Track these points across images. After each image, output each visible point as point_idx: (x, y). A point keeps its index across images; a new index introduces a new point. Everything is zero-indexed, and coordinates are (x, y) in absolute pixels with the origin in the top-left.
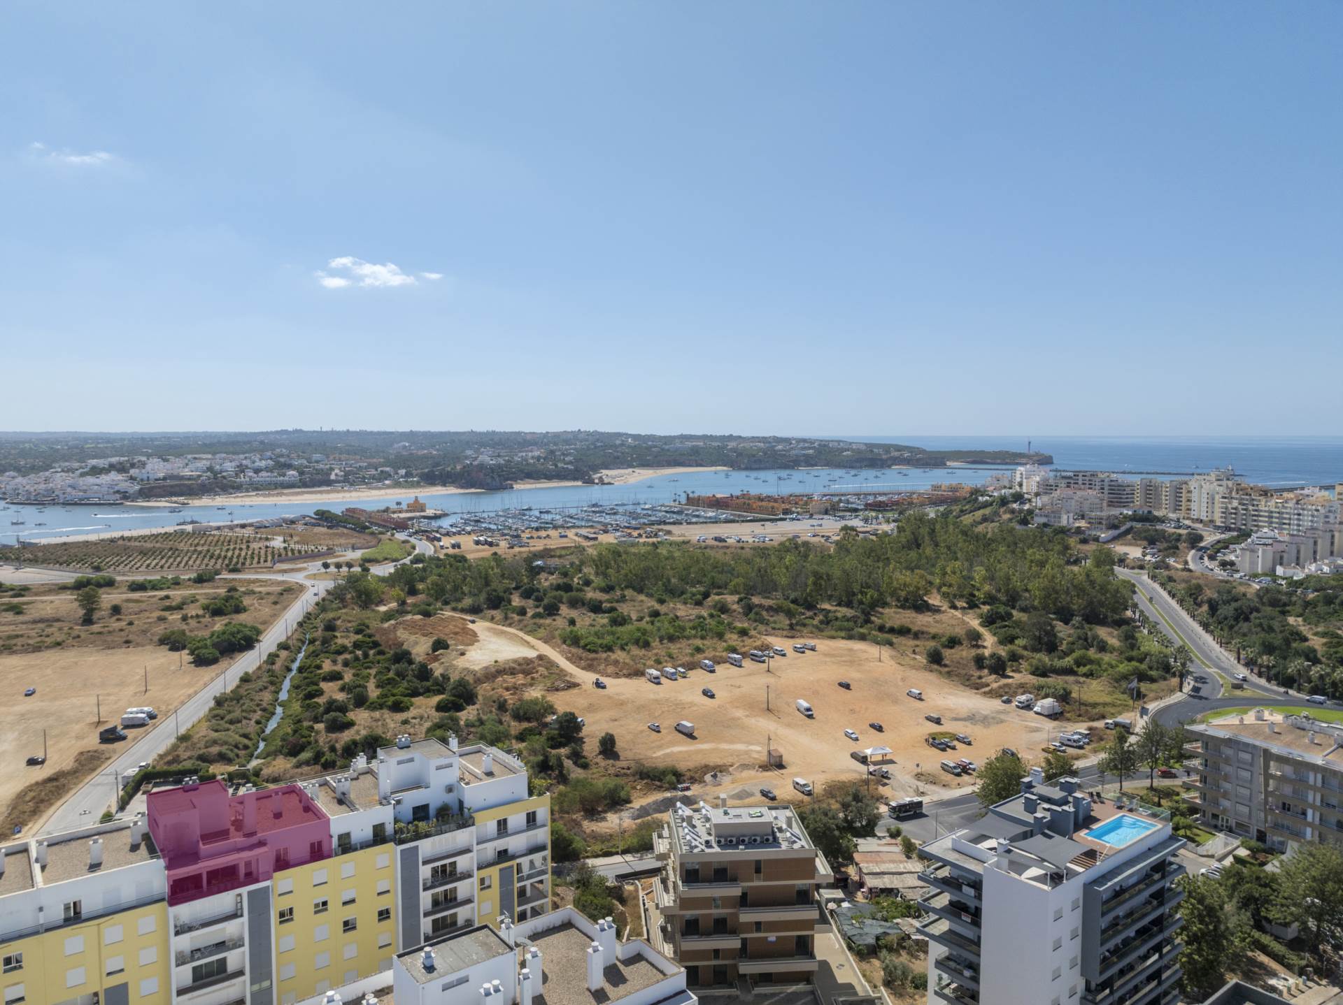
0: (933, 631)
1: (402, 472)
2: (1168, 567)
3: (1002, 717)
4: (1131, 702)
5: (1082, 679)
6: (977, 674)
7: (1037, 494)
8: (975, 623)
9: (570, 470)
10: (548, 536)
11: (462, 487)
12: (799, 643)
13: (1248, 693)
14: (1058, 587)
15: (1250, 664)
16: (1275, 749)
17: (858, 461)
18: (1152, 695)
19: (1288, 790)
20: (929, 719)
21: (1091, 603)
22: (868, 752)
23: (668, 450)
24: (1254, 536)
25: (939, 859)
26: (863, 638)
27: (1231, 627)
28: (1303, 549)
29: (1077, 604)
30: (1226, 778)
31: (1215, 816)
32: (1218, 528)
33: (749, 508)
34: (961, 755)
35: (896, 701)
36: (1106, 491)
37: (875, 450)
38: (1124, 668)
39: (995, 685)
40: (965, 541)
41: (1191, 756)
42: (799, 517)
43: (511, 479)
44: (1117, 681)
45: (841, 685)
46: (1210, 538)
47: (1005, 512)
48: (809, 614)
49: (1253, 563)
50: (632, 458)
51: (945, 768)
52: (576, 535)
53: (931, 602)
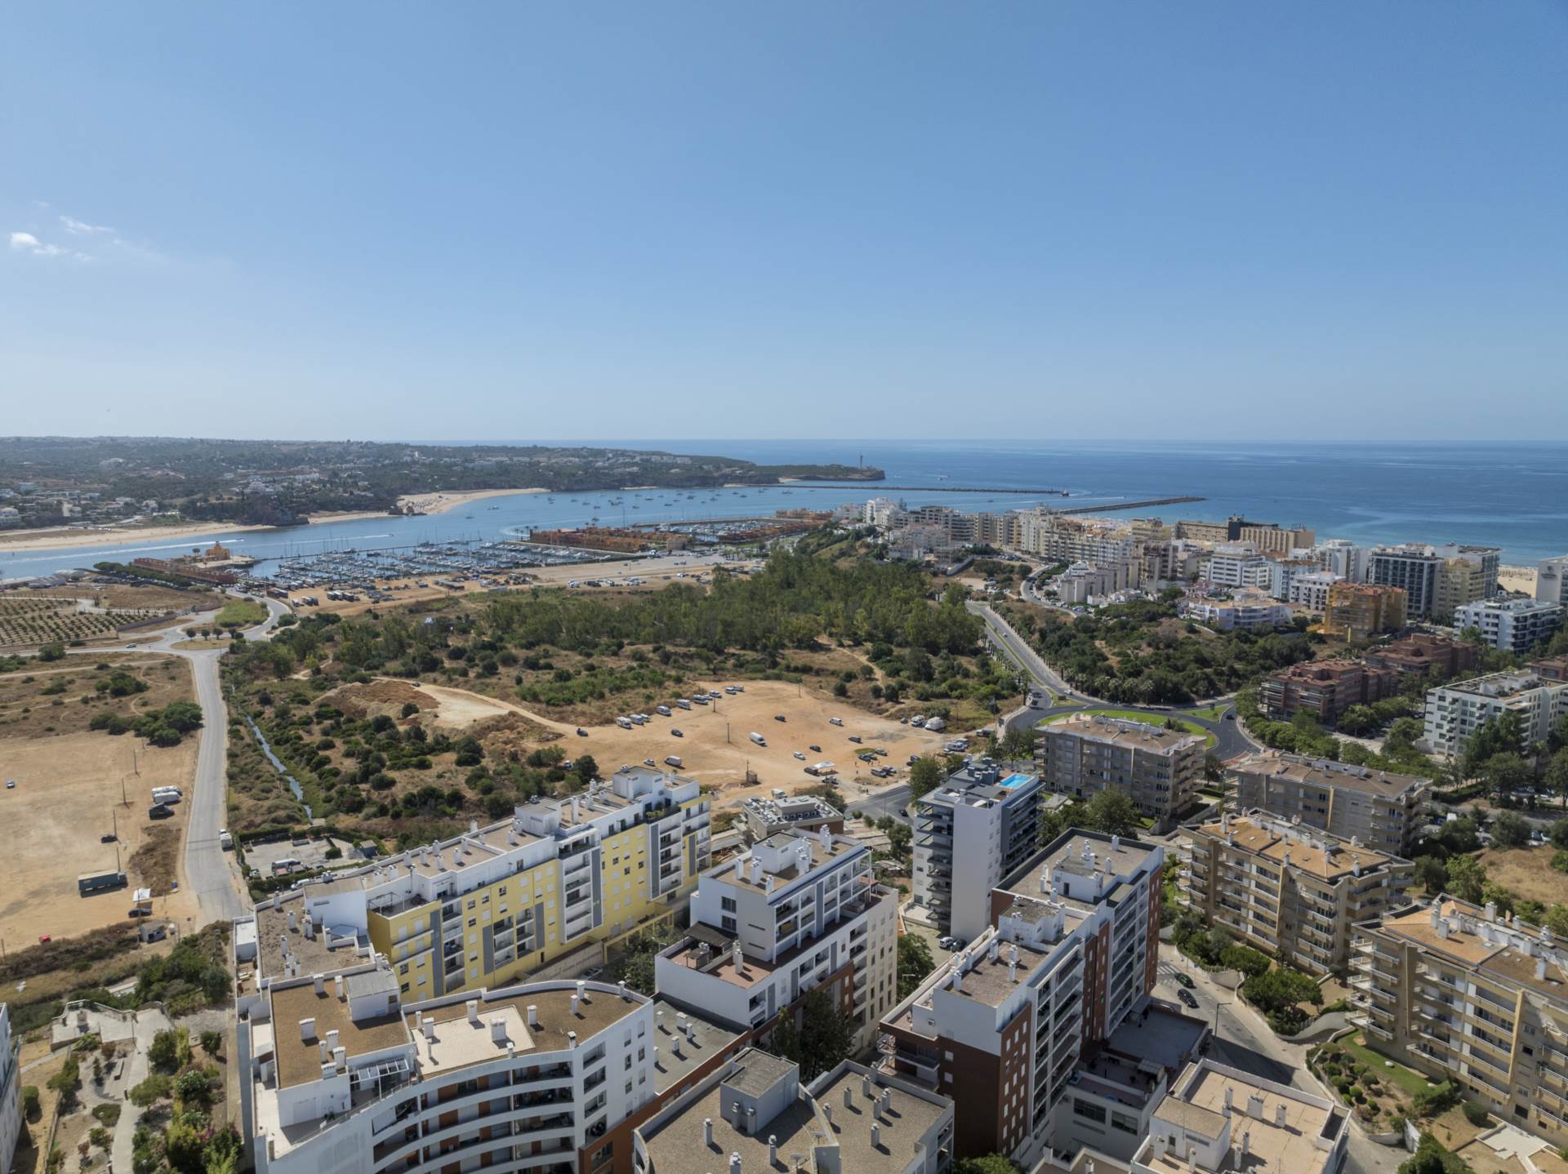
0: (832, 668)
1: (153, 503)
2: (1005, 598)
3: (904, 734)
4: (992, 716)
5: (955, 701)
6: (876, 702)
7: (889, 529)
8: (863, 659)
9: (371, 499)
10: (406, 587)
11: (245, 524)
12: (729, 685)
13: (1069, 703)
14: (927, 625)
15: (1070, 680)
16: (1087, 737)
17: (689, 479)
18: (1005, 709)
19: (1093, 761)
20: (852, 739)
21: (952, 637)
22: (818, 766)
23: (473, 469)
24: (1071, 567)
25: (929, 804)
26: (778, 678)
27: (1056, 652)
28: (1106, 579)
29: (943, 638)
30: (1059, 759)
31: (1053, 784)
32: (1042, 559)
33: (602, 545)
34: (882, 763)
35: (823, 728)
36: (950, 526)
37: (705, 467)
38: (984, 690)
39: (893, 710)
40: (834, 580)
41: (1039, 747)
42: (658, 553)
43: (303, 512)
44: (981, 700)
45: (776, 718)
46: (1038, 569)
47: (861, 546)
48: (721, 658)
49: (1071, 593)
50: (434, 480)
51: (874, 773)
52: (437, 583)
53: (820, 641)
